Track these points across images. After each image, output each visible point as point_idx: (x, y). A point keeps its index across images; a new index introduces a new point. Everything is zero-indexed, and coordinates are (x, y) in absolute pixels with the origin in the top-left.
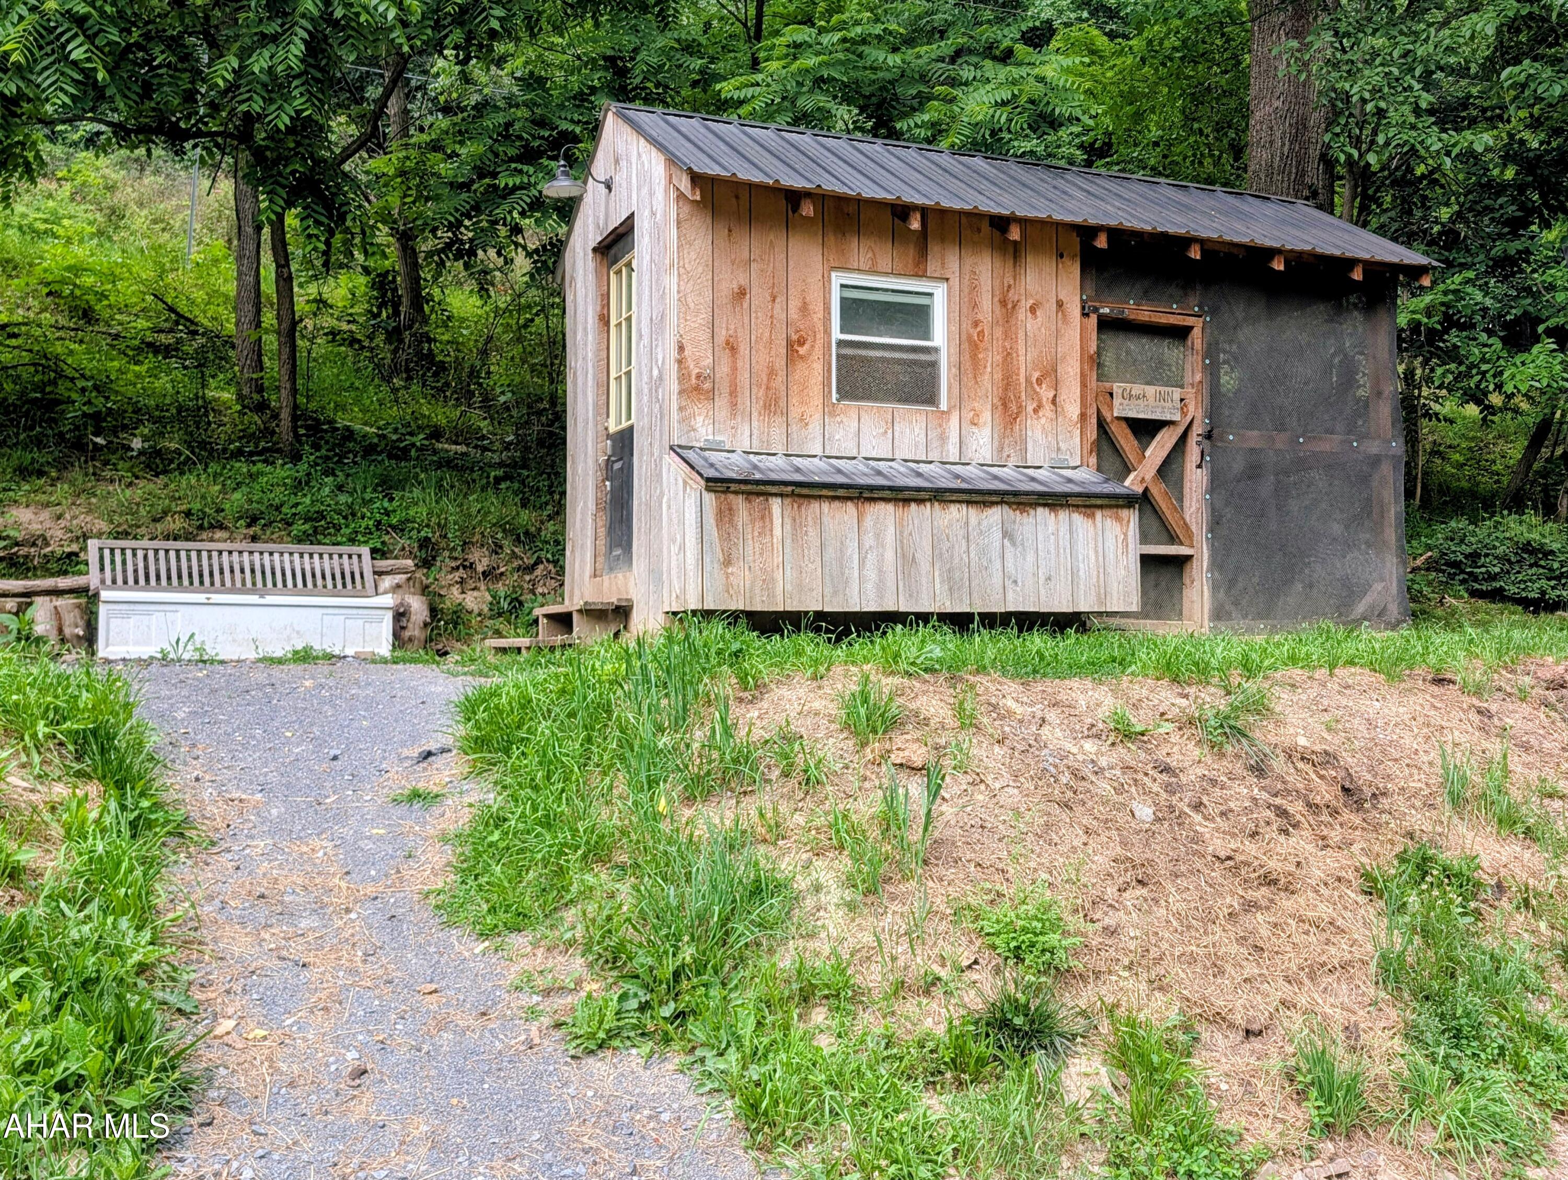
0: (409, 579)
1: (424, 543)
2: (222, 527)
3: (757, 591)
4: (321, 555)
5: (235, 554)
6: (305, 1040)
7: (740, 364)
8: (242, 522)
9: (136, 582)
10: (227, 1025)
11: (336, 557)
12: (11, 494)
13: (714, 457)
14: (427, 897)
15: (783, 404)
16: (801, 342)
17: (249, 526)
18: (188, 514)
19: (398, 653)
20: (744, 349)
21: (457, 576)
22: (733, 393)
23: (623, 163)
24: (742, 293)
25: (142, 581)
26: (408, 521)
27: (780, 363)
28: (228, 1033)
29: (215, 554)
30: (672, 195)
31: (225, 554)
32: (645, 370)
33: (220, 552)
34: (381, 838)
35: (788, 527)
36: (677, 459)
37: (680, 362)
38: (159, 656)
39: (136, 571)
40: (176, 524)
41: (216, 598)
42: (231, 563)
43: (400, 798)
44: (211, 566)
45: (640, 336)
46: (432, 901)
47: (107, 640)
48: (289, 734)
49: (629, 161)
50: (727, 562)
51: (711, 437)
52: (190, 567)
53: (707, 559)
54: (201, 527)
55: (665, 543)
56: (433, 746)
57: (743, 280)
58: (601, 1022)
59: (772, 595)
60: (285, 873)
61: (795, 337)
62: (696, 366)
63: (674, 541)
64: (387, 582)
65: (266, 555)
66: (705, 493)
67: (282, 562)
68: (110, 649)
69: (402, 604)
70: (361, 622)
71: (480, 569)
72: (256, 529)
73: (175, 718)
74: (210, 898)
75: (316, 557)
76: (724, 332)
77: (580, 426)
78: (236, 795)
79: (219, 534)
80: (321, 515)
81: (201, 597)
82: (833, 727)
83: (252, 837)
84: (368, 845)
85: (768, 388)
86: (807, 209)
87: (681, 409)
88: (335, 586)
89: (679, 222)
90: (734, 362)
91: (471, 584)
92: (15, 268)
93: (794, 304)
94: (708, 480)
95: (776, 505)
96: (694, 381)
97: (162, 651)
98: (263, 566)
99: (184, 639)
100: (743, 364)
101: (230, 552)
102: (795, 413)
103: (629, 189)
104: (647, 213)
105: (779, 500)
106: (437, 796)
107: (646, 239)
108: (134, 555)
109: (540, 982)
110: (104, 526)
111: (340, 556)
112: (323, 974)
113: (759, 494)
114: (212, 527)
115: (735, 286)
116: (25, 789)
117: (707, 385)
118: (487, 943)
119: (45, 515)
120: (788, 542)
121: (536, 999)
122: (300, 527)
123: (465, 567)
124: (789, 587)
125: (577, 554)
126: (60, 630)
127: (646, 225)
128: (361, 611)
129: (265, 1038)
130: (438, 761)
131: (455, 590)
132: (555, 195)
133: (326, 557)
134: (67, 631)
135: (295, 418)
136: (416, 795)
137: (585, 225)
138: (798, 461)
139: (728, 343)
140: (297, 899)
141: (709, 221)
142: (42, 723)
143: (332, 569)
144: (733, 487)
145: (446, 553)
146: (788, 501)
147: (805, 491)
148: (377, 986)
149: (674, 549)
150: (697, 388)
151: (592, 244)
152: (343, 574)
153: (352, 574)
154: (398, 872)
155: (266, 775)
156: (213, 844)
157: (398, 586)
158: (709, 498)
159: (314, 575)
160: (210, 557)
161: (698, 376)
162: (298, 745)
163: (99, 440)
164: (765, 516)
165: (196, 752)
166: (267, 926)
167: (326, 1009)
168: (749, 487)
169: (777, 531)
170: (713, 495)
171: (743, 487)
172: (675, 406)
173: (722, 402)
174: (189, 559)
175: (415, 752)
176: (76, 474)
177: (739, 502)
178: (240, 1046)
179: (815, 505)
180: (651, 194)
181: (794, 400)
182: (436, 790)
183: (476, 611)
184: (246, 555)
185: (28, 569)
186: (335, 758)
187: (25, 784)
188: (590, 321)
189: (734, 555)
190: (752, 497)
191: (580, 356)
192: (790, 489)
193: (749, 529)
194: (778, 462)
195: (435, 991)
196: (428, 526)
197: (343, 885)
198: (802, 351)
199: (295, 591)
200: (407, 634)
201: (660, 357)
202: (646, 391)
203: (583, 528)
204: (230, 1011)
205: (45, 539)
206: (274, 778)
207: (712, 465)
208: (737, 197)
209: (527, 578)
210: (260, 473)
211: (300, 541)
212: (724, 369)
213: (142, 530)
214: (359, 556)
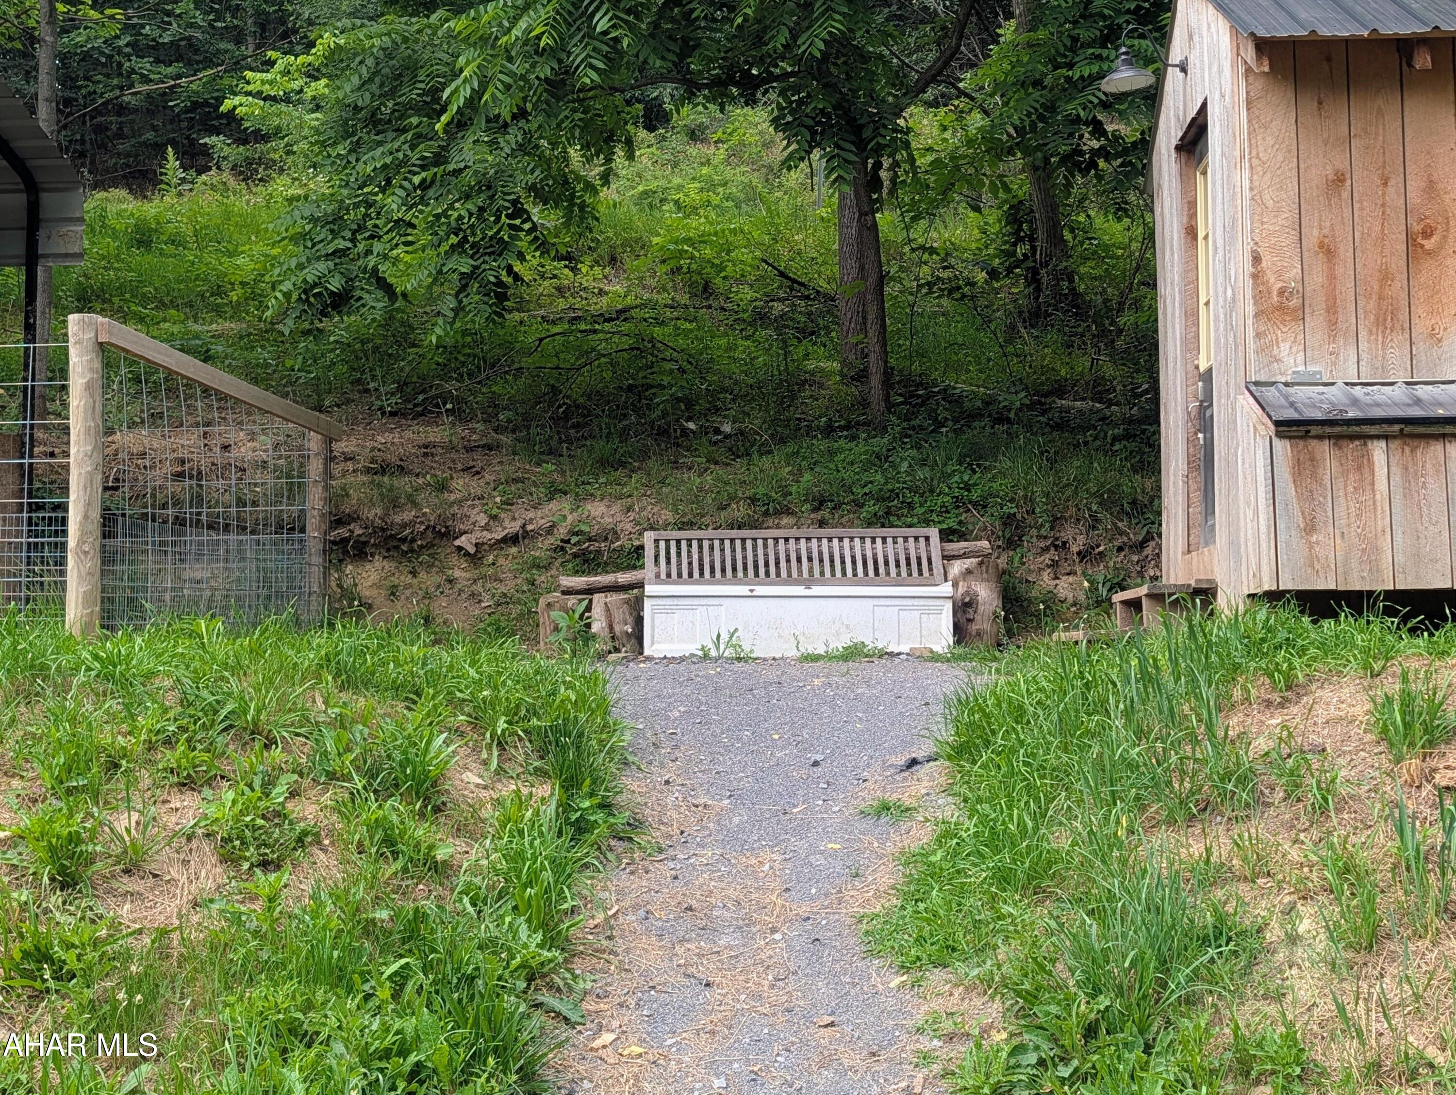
0: (981, 564)
1: (1008, 520)
2: (789, 512)
3: (1354, 564)
4: (884, 540)
5: (792, 541)
6: (679, 1062)
7: (1339, 270)
8: (807, 506)
9: (691, 575)
10: (607, 1038)
11: (900, 540)
12: (588, 487)
13: (1300, 393)
14: (860, 921)
15: (1403, 316)
16: (1428, 233)
17: (816, 510)
18: (753, 500)
19: (959, 651)
20: (1345, 252)
21: (1047, 558)
22: (1332, 309)
23: (1196, 38)
24: (1339, 179)
25: (696, 574)
26: (991, 495)
27: (1398, 263)
28: (604, 1047)
29: (770, 542)
30: (1242, 70)
31: (781, 541)
32: (1220, 289)
33: (776, 540)
34: (834, 855)
35: (1396, 479)
36: (1251, 400)
37: (1255, 276)
38: (700, 653)
39: (690, 564)
40: (739, 511)
41: (760, 590)
42: (787, 552)
43: (868, 810)
44: (766, 555)
45: (1216, 249)
46: (864, 927)
47: (653, 637)
48: (776, 737)
49: (1201, 36)
50: (1310, 528)
51: (1301, 368)
52: (745, 558)
53: (1281, 525)
54: (766, 514)
55: (1242, 506)
56: (920, 755)
57: (1341, 162)
58: (988, 1076)
59: (1375, 569)
60: (723, 885)
61: (1417, 228)
62: (1278, 279)
63: (1248, 504)
64: (957, 568)
65: (825, 541)
66: (1276, 441)
67: (841, 548)
68: (656, 646)
69: (967, 593)
70: (917, 614)
71: (1075, 549)
72: (825, 513)
73: (668, 718)
74: (636, 907)
75: (879, 541)
76: (1316, 232)
77: (1171, 365)
78: (701, 801)
79: (786, 520)
80: (894, 494)
81: (743, 590)
82: (1369, 737)
83: (702, 846)
84: (818, 860)
85: (1380, 298)
86: (1423, 60)
87: (1258, 335)
88: (899, 574)
89: (1249, 103)
90: (1332, 269)
91: (1065, 567)
92: (642, 248)
93: (1415, 185)
94: (1277, 424)
95: (1378, 451)
96: (1276, 299)
97: (703, 648)
98: (820, 553)
99: (725, 637)
100: (1344, 270)
101: (787, 540)
102: (1420, 327)
103: (1202, 69)
104: (1217, 96)
105: (1383, 444)
106: (908, 809)
107: (1217, 129)
108: (690, 546)
109: (947, 1026)
110: (667, 515)
111: (906, 539)
112: (725, 995)
113: (1352, 437)
114: (778, 513)
115: (1330, 171)
116: (477, 786)
117: (1295, 302)
118: (905, 978)
119: (617, 508)
120: (1397, 499)
121: (936, 1043)
122: (871, 508)
123: (1056, 547)
124: (1400, 558)
125: (1172, 526)
126: (611, 627)
127: (1217, 110)
128: (916, 602)
129: (640, 1055)
130: (922, 771)
131: (1046, 576)
132: (1114, 90)
133: (890, 540)
134: (617, 629)
135: (887, 382)
136: (886, 807)
137: (1168, 119)
138: (1422, 391)
139: (1321, 245)
140: (727, 915)
141: (1291, 95)
142: (504, 718)
143: (896, 554)
144: (1315, 430)
145: (1034, 532)
146: (1395, 444)
147: (1421, 430)
148: (774, 1014)
149: (1250, 514)
150: (1281, 308)
151: (1174, 142)
152: (908, 559)
153: (919, 559)
154: (840, 892)
155: (740, 780)
156: (661, 850)
157: (969, 572)
158: (1282, 447)
159: (886, 563)
160: (765, 546)
161: (1281, 292)
162: (783, 748)
163: (691, 426)
164: (1364, 465)
165: (677, 753)
166: (682, 941)
167: (713, 1033)
168: (1337, 429)
169: (1381, 484)
170: (1287, 443)
171: (1328, 430)
172: (1250, 333)
173: (1315, 321)
174: (744, 549)
175: (901, 760)
176: (652, 463)
177: (1324, 449)
178: (612, 1061)
179: (1436, 448)
180: (1220, 72)
181: (1419, 310)
182: (908, 802)
183: (1070, 599)
184: (803, 542)
185: (598, 565)
186: (816, 764)
187: (480, 781)
188: (1176, 236)
189: (1320, 516)
190: (1344, 443)
191: (1169, 281)
192: (1396, 428)
193: (1339, 484)
194: (1397, 393)
195: (832, 1024)
196: (1012, 500)
197: (780, 902)
198: (1429, 244)
199: (856, 581)
200: (974, 628)
201: (1233, 273)
202: (1222, 316)
203: (1176, 494)
204: (615, 1024)
205: (616, 533)
206: (748, 783)
207: (1292, 404)
208: (1329, 59)
209: (1135, 558)
210: (841, 450)
211: (870, 525)
212: (1317, 279)
213: (707, 520)
214: (927, 539)
